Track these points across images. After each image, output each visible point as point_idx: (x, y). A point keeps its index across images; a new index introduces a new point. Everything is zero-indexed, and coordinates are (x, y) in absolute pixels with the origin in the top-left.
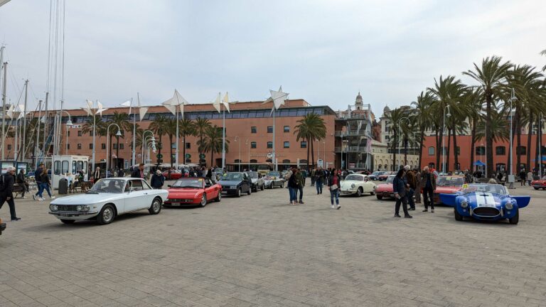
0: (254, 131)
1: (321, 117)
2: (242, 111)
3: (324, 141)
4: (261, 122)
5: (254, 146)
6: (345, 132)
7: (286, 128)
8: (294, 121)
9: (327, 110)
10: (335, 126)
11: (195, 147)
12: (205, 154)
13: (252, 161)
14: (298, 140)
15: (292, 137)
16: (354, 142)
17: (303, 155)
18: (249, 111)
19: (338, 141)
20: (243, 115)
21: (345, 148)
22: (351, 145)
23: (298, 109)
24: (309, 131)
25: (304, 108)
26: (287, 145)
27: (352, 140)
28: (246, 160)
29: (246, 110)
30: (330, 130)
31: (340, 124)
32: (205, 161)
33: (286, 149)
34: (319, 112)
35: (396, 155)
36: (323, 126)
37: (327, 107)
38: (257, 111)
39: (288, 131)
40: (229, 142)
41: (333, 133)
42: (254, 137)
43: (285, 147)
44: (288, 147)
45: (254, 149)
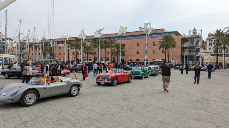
0: (138, 45)
1: (173, 37)
2: (132, 36)
3: (174, 49)
4: (140, 40)
5: (138, 53)
6: (187, 45)
8: (158, 39)
9: (177, 33)
10: (181, 41)
11: (110, 53)
12: (115, 56)
13: (137, 60)
14: (160, 49)
15: (157, 48)
17: (163, 56)
18: (136, 36)
19: (183, 49)
20: (133, 38)
21: (187, 53)
22: (190, 51)
23: (161, 33)
24: (166, 44)
25: (164, 33)
26: (155, 52)
27: (191, 49)
28: (134, 60)
29: (135, 35)
30: (178, 43)
31: (184, 40)
32: (115, 60)
33: (154, 54)
34: (172, 34)
35: (218, 57)
36: (174, 41)
37: (177, 32)
38: (140, 35)
39: (155, 45)
40: (125, 51)
41: (180, 45)
42: (138, 48)
43: (154, 53)
44: (155, 53)
45: (138, 54)
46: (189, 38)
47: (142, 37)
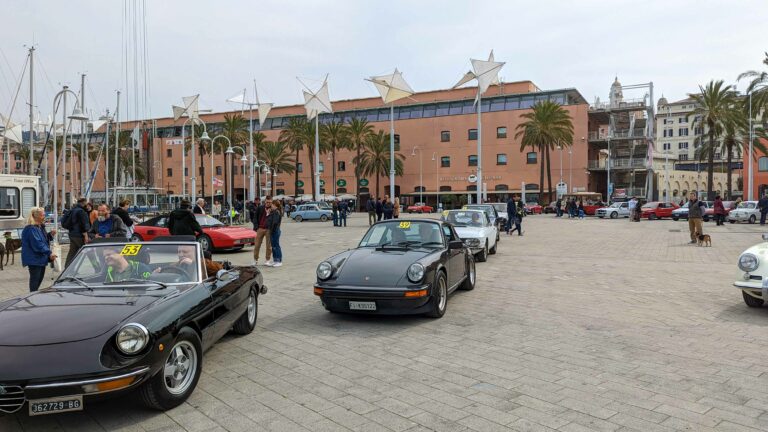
0: (446, 137)
1: (564, 108)
2: (425, 106)
3: (570, 150)
4: (456, 123)
5: (445, 163)
6: (607, 134)
7: (501, 131)
8: (514, 118)
9: (573, 97)
10: (589, 123)
11: (351, 167)
12: (367, 178)
13: (443, 188)
14: (522, 149)
15: (512, 145)
16: (622, 152)
17: (533, 175)
18: (437, 105)
19: (595, 148)
20: (427, 113)
21: (605, 163)
22: (616, 157)
23: (521, 97)
24: (542, 132)
25: (531, 95)
26: (502, 159)
27: (619, 148)
28: (433, 188)
29: (434, 104)
30: (580, 130)
31: (598, 118)
32: (367, 190)
33: (501, 167)
34: (560, 100)
36: (568, 123)
37: (575, 90)
38: (451, 104)
39: (503, 136)
40: (404, 158)
41: (585, 136)
42: (445, 149)
43: (499, 164)
44: (505, 164)
45: (446, 169)
46: (613, 111)
47: (458, 110)
